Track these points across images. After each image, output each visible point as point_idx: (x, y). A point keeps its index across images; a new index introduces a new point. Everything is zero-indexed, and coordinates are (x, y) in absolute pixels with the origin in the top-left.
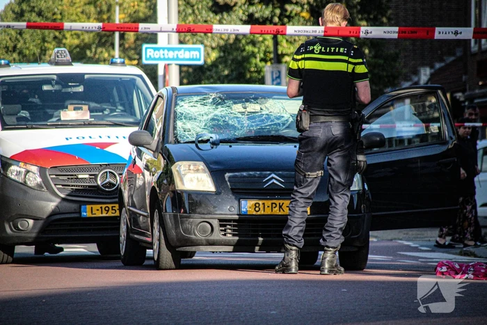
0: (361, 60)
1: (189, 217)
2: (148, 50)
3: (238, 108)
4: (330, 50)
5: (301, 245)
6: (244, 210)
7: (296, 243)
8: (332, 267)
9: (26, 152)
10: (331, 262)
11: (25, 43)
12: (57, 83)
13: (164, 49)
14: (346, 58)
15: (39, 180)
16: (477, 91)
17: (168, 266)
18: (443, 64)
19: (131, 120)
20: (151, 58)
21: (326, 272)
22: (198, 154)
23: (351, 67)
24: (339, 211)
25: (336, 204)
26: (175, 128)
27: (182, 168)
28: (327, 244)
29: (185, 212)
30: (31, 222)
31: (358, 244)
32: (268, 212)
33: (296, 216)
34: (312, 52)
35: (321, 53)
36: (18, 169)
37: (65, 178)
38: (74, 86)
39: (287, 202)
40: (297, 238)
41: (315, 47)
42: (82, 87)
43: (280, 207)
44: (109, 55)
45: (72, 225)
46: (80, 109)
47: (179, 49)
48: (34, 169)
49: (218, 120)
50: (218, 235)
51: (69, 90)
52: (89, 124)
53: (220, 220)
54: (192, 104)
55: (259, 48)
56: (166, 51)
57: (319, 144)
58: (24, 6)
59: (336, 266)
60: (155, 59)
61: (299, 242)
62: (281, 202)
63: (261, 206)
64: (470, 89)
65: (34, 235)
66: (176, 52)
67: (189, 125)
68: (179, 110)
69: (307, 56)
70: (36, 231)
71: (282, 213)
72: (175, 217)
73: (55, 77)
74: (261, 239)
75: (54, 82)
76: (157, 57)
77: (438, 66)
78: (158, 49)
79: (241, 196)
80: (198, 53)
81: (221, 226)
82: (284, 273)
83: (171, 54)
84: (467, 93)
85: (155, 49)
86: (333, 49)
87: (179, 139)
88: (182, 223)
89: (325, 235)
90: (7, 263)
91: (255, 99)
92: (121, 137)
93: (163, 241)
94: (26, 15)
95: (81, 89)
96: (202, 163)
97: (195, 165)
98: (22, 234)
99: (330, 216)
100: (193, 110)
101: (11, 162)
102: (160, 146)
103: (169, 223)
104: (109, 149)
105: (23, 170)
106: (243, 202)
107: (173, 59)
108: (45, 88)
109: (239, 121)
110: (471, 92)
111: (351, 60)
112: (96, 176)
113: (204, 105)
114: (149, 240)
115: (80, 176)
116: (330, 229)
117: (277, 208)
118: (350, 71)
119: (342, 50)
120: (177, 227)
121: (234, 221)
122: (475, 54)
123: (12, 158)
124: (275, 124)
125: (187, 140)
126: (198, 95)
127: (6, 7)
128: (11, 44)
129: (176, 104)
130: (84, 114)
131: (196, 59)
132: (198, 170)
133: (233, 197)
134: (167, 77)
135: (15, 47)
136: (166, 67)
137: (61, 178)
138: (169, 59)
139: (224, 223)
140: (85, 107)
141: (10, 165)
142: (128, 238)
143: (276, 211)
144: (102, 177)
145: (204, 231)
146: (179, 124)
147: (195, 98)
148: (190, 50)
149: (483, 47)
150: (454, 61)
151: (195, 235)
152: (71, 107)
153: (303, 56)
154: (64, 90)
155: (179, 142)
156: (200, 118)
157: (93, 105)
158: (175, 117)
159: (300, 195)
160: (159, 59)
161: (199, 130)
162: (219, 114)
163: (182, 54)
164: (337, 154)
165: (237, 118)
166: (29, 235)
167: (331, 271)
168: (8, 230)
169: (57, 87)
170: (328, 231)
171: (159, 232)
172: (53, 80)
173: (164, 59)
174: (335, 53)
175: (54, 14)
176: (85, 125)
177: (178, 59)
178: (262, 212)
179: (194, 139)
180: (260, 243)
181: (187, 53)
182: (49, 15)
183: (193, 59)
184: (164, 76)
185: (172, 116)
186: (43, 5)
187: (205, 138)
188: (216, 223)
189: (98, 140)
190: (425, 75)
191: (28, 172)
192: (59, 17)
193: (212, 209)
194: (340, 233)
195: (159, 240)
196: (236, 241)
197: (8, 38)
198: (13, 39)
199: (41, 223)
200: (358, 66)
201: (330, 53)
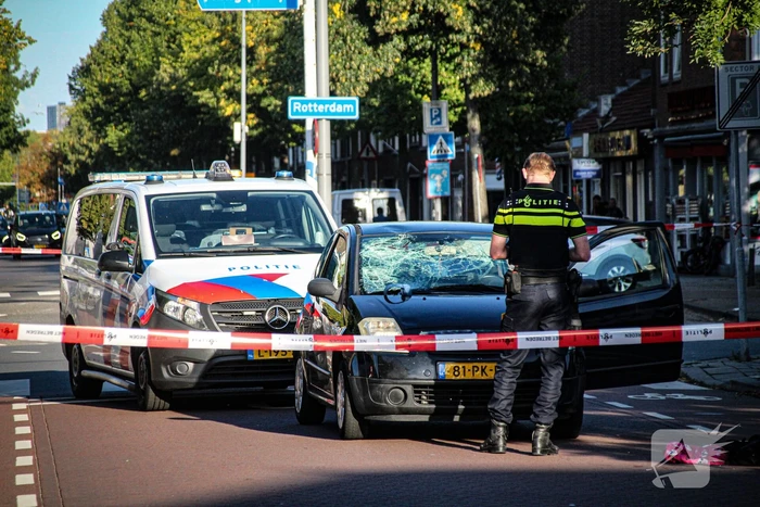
0: (577, 213)
1: (380, 382)
2: (295, 103)
3: (431, 250)
4: (542, 203)
5: (510, 420)
6: (441, 374)
7: (504, 419)
8: (544, 446)
9: (184, 285)
10: (543, 441)
11: (134, 53)
12: (217, 202)
13: (312, 102)
14: (561, 211)
15: (199, 317)
16: (668, 128)
17: (355, 436)
18: (625, 88)
19: (301, 244)
20: (297, 113)
21: (539, 452)
22: (387, 308)
23: (567, 220)
24: (552, 383)
25: (551, 375)
26: (360, 276)
27: (371, 326)
28: (539, 420)
29: (375, 376)
30: (191, 365)
31: (571, 411)
32: (469, 376)
33: (503, 387)
34: (522, 205)
35: (532, 206)
36: (176, 305)
37: (229, 315)
38: (235, 206)
39: (492, 366)
40: (504, 412)
41: (525, 200)
42: (245, 206)
43: (483, 370)
44: (235, 73)
45: (236, 369)
46: (243, 232)
47: (331, 102)
48: (194, 305)
49: (409, 266)
50: (412, 403)
51: (231, 210)
52: (254, 251)
53: (415, 386)
54: (378, 247)
55: (414, 78)
56: (315, 105)
57: (532, 310)
58: (134, 11)
59: (550, 445)
60: (302, 114)
61: (507, 416)
62: (484, 365)
63: (461, 370)
64: (659, 126)
65: (194, 380)
66: (327, 106)
67: (375, 273)
68: (364, 254)
69: (515, 210)
70: (197, 375)
71: (484, 377)
72: (363, 381)
73: (214, 195)
74: (461, 407)
75: (213, 202)
76: (305, 111)
77: (619, 90)
78: (307, 102)
79: (438, 358)
80: (352, 106)
81: (415, 392)
82: (490, 452)
83: (321, 108)
84: (657, 129)
85: (302, 102)
86: (545, 201)
87: (366, 289)
88: (371, 388)
89: (536, 410)
90: (163, 410)
91: (451, 240)
92: (290, 267)
93: (349, 408)
94: (135, 20)
95: (243, 208)
96: (393, 320)
97: (384, 322)
98: (181, 379)
99: (542, 389)
100: (380, 253)
101: (168, 296)
102: (344, 297)
103: (356, 388)
104: (278, 281)
105: (181, 307)
106: (441, 366)
107: (324, 114)
108: (204, 208)
109: (433, 268)
110: (661, 129)
111: (566, 213)
112: (264, 313)
113: (393, 248)
114: (332, 402)
115: (245, 313)
116: (543, 403)
117: (479, 372)
118: (566, 225)
119: (555, 202)
120: (365, 393)
121: (430, 386)
122: (665, 85)
123: (169, 292)
124: (474, 271)
125: (374, 290)
126: (385, 237)
127: (110, 6)
128: (117, 54)
129: (361, 248)
130: (248, 238)
131: (350, 114)
132: (388, 328)
133: (430, 360)
134: (317, 135)
135: (123, 58)
136: (315, 122)
137: (224, 315)
138: (318, 114)
139: (418, 388)
140: (249, 230)
141: (168, 300)
142: (305, 394)
143: (478, 375)
144: (270, 314)
145: (396, 398)
146: (365, 271)
147: (382, 240)
148: (342, 103)
149: (675, 77)
150: (638, 84)
151: (386, 402)
152: (233, 230)
153: (510, 210)
154: (224, 210)
155: (365, 293)
156: (388, 263)
157: (258, 226)
158: (360, 263)
159: (508, 364)
160: (308, 114)
161: (387, 278)
162: (410, 258)
163: (333, 108)
164: (552, 319)
165: (430, 263)
166: (190, 380)
167: (544, 452)
168: (166, 375)
169: (217, 207)
170: (540, 405)
171: (345, 397)
172: (213, 198)
173: (313, 114)
174: (548, 206)
175: (167, 19)
176: (249, 251)
177: (329, 113)
178: (461, 377)
179: (382, 289)
180: (459, 412)
181: (340, 106)
182: (162, 21)
183: (347, 114)
184: (314, 134)
185: (357, 262)
186: (154, 9)
187: (394, 288)
188: (409, 389)
189: (264, 271)
190: (606, 104)
191: (187, 308)
192: (173, 22)
193: (405, 373)
194: (554, 408)
195: (345, 406)
196: (433, 411)
197: (114, 47)
198: (120, 49)
199: (202, 367)
200: (574, 220)
201: (542, 207)
